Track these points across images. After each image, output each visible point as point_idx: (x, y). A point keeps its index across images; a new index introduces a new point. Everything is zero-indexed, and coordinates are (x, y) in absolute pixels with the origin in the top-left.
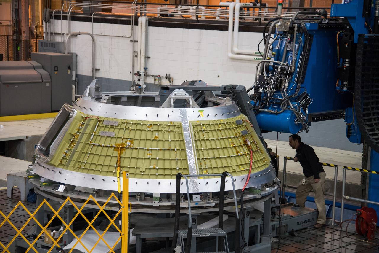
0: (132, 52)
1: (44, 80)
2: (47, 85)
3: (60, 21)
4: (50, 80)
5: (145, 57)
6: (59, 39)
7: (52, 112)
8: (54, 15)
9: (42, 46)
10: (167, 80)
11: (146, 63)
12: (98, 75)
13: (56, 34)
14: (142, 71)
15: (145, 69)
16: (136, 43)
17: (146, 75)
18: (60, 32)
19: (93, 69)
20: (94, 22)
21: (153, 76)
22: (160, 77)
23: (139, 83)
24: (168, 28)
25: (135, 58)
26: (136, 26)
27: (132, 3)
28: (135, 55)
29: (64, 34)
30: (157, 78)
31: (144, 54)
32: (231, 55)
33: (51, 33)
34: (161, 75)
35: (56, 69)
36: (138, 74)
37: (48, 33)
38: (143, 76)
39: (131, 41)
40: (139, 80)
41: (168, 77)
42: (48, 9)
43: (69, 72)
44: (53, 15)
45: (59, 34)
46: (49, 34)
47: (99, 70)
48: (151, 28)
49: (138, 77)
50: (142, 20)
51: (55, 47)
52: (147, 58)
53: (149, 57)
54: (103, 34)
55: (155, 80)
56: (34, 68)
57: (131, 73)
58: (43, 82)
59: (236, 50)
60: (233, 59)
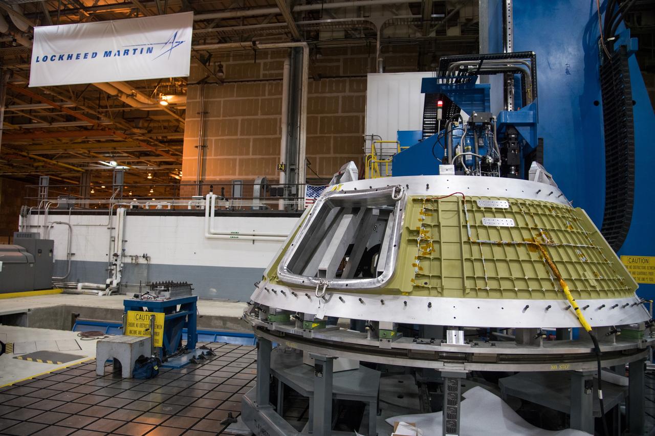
0: (109, 237)
1: (29, 262)
2: (32, 265)
3: (36, 216)
4: (34, 261)
5: (123, 241)
6: (34, 230)
7: (35, 290)
8: (32, 211)
9: (18, 237)
10: (145, 259)
11: (123, 245)
12: (74, 258)
13: (32, 227)
14: (119, 253)
15: (124, 250)
16: (113, 230)
17: (124, 255)
18: (36, 224)
19: (68, 254)
20: (71, 214)
21: (131, 256)
22: (137, 257)
23: (116, 263)
24: (146, 217)
25: (113, 243)
26: (114, 216)
27: (110, 199)
28: (113, 240)
29: (40, 226)
30: (134, 258)
31: (122, 239)
32: (208, 235)
33: (27, 226)
34: (138, 255)
35: (40, 251)
36: (116, 255)
37: (23, 226)
38: (120, 256)
39: (108, 228)
40: (116, 260)
41: (145, 257)
42: (26, 207)
43: (50, 255)
44: (30, 211)
45: (36, 227)
46: (25, 227)
47: (74, 254)
48: (129, 217)
49: (115, 258)
50: (121, 211)
51: (30, 237)
52: (124, 241)
53: (126, 241)
54: (80, 224)
55: (132, 260)
56: (19, 251)
57: (107, 255)
58: (28, 263)
59: (213, 231)
60: (209, 238)
